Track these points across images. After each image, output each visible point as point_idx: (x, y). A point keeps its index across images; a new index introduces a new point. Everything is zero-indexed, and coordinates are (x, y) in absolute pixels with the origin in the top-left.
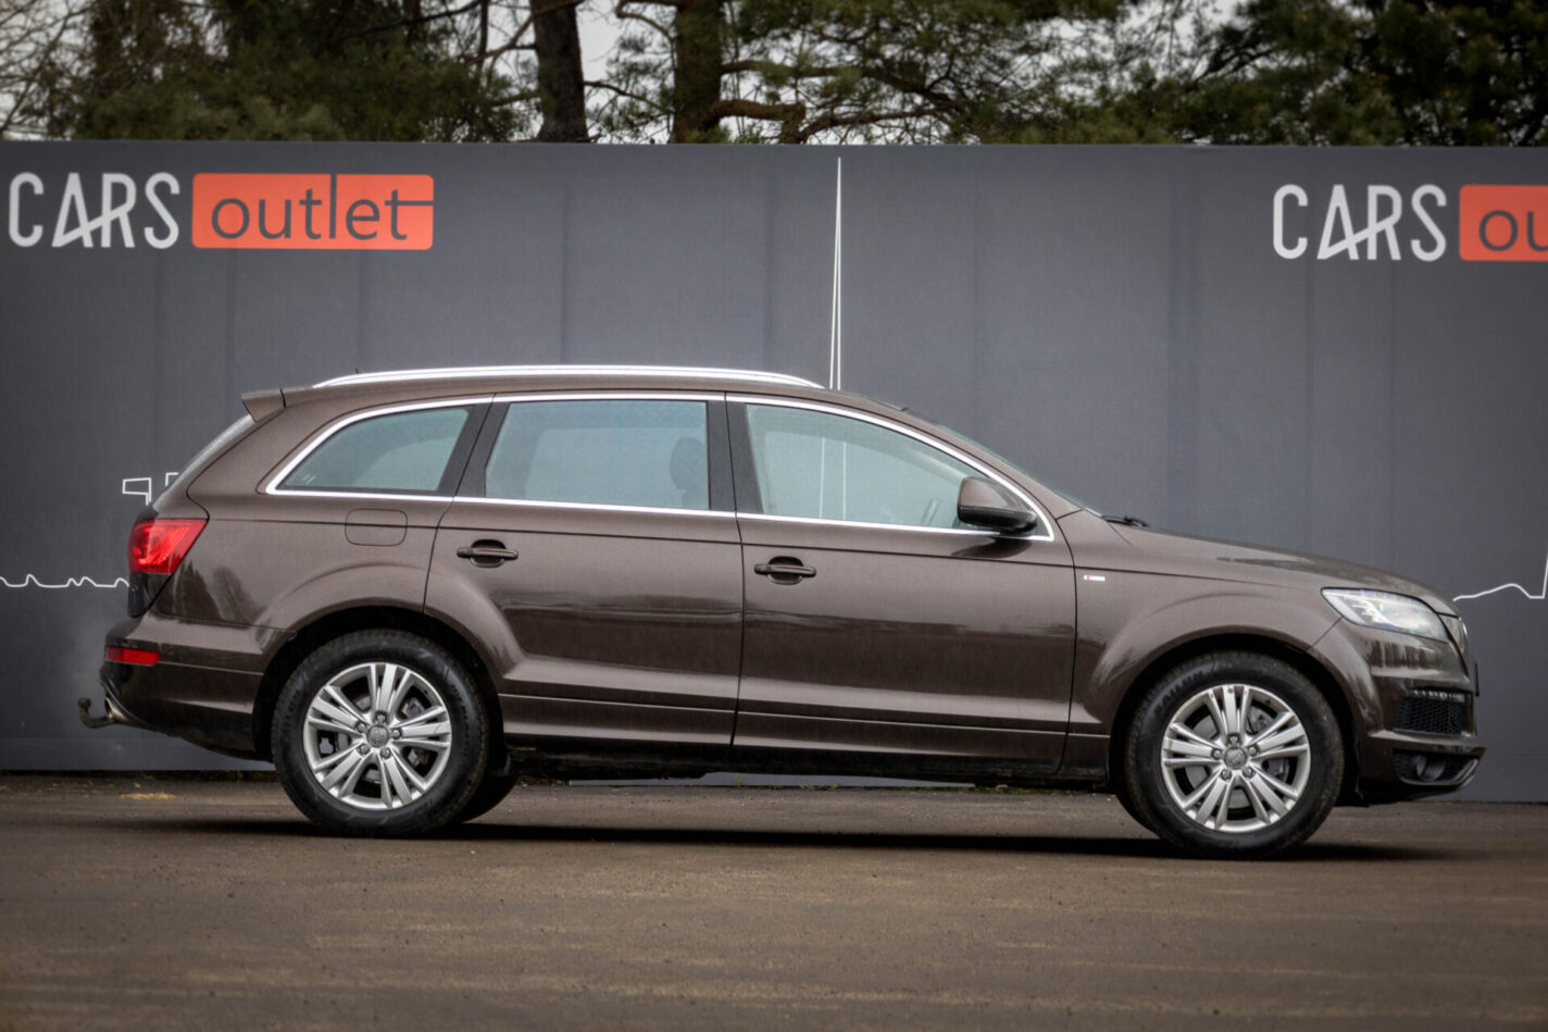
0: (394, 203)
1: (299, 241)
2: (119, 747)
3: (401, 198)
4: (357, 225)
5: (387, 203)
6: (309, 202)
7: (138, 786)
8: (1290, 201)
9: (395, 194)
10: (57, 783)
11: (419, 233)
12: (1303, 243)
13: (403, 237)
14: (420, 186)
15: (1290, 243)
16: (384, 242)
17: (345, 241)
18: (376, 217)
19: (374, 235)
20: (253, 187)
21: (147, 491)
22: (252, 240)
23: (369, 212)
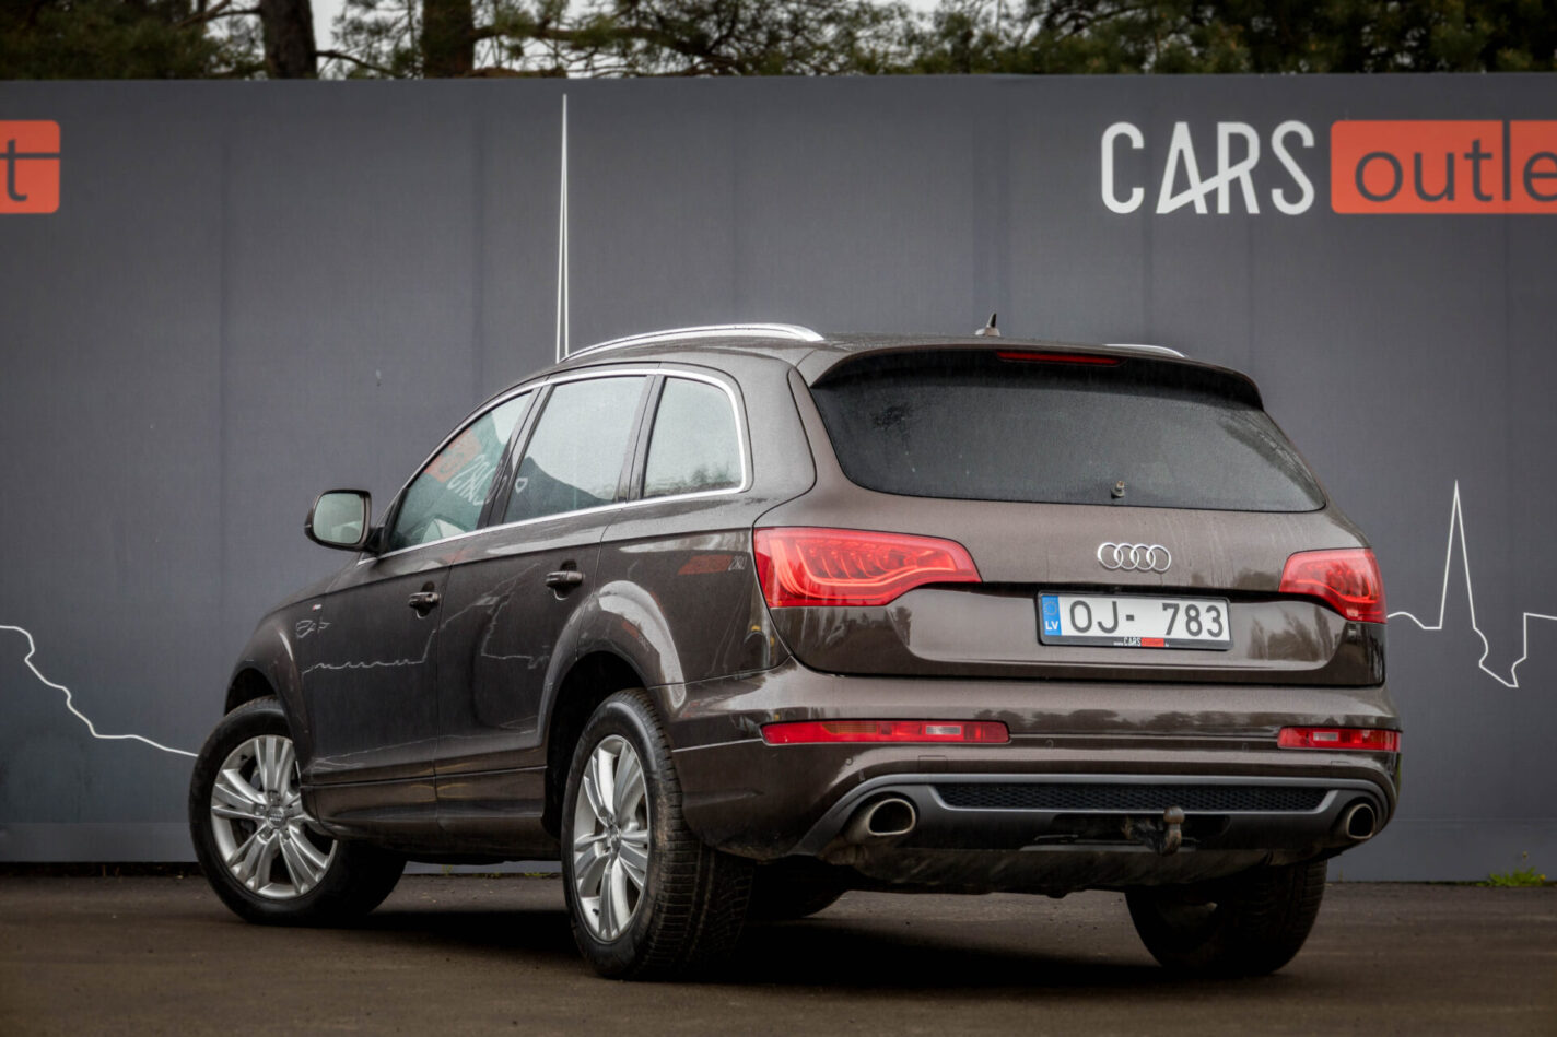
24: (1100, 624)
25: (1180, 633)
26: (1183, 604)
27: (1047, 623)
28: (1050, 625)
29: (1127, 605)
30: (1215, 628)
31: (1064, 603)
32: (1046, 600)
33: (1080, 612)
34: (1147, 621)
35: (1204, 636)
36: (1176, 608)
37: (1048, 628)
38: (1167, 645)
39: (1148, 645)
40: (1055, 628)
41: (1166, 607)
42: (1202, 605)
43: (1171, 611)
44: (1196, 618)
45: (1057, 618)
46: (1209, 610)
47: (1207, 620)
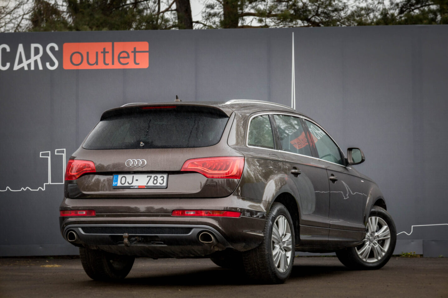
0: (135, 52)
1: (101, 66)
2: (41, 248)
3: (137, 50)
4: (121, 60)
5: (132, 52)
6: (104, 52)
7: (47, 261)
9: (135, 48)
10: (19, 261)
11: (144, 62)
13: (138, 64)
14: (144, 46)
16: (131, 66)
17: (117, 66)
18: (128, 57)
19: (128, 63)
20: (84, 47)
21: (49, 156)
22: (85, 66)
23: (126, 55)
24: (128, 182)
25: (151, 184)
26: (153, 176)
29: (137, 177)
30: (162, 182)
32: (115, 176)
33: (124, 179)
34: (141, 181)
35: (158, 184)
36: (151, 177)
37: (114, 184)
38: (146, 188)
39: (140, 188)
40: (116, 184)
41: (148, 177)
42: (159, 176)
43: (149, 178)
44: (156, 180)
45: (117, 181)
46: (161, 177)
47: (160, 180)
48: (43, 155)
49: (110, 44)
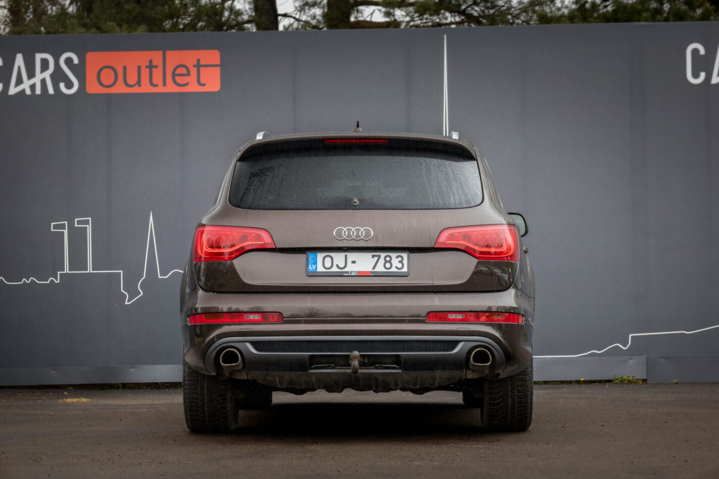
0: (198, 66)
1: (146, 88)
2: (54, 372)
3: (202, 63)
4: (178, 79)
5: (194, 66)
6: (151, 67)
7: (66, 393)
8: (695, 52)
9: (198, 61)
11: (212, 82)
12: (703, 75)
13: (204, 85)
14: (213, 56)
15: (696, 75)
16: (193, 87)
17: (171, 88)
18: (188, 74)
19: (187, 84)
21: (65, 229)
22: (120, 88)
23: (184, 71)
24: (337, 266)
25: (380, 268)
26: (383, 255)
27: (310, 266)
28: (312, 267)
29: (352, 256)
30: (400, 266)
31: (320, 256)
32: (311, 255)
33: (328, 261)
34: (363, 263)
35: (394, 269)
36: (379, 257)
37: (310, 268)
38: (372, 275)
39: (361, 275)
40: (314, 268)
41: (373, 256)
42: (394, 255)
43: (376, 258)
44: (390, 262)
45: (316, 263)
46: (397, 257)
47: (396, 262)
48: (55, 227)
49: (160, 53)
